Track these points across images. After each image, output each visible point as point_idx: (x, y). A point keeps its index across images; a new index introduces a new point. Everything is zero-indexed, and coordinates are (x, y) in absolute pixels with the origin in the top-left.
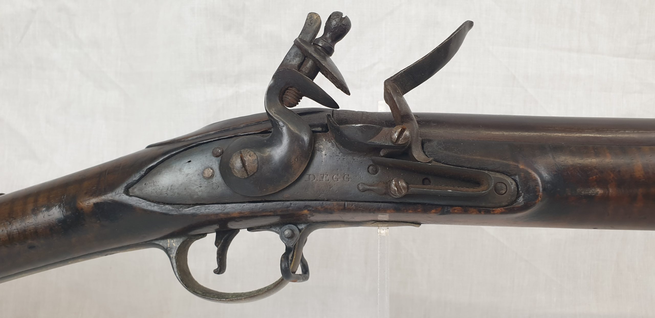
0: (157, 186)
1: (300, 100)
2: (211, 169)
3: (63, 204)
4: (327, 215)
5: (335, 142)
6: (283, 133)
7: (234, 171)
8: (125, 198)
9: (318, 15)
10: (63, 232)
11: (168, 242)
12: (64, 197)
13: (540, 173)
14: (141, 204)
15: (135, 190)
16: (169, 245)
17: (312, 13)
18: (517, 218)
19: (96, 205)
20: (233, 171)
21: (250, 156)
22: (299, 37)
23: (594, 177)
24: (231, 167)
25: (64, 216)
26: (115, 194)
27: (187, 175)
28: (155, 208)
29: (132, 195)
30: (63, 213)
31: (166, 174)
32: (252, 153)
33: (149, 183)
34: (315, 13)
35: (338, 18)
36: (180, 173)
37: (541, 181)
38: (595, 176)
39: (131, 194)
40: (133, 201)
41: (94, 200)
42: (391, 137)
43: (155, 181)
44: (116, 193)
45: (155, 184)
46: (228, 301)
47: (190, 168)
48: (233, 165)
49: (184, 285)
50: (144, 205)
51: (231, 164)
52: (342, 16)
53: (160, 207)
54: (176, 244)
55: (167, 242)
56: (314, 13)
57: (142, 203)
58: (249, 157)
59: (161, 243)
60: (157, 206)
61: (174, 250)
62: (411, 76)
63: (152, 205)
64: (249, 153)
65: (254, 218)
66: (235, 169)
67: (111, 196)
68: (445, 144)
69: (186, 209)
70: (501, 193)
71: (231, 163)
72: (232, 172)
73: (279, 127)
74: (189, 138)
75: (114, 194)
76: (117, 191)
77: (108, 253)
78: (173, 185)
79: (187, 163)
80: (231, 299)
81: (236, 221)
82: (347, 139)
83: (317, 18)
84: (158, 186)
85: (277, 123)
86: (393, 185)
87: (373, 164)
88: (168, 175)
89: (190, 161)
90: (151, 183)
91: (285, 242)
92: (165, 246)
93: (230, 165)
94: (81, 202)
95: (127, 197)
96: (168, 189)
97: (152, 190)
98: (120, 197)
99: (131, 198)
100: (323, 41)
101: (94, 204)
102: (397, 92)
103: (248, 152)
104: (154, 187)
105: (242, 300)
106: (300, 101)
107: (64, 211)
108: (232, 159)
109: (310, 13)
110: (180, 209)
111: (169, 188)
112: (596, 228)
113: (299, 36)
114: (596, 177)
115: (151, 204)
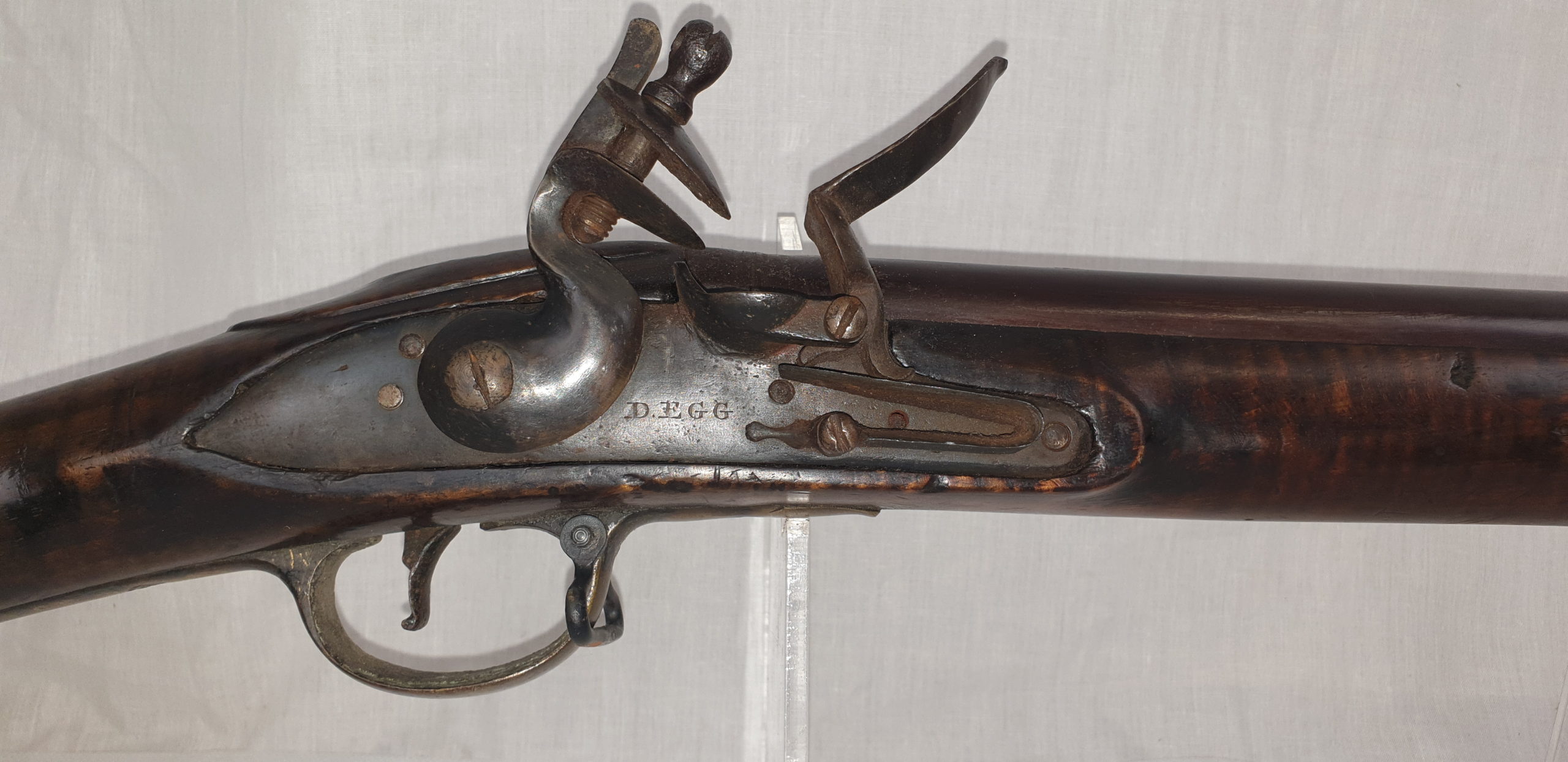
0: (266, 427)
1: (612, 226)
2: (397, 387)
3: (20, 471)
4: (673, 496)
5: (694, 327)
6: (572, 305)
7: (455, 394)
8: (184, 454)
9: (654, 26)
10: (21, 539)
11: (290, 558)
12: (21, 453)
13: (1141, 402)
14: (225, 469)
15: (210, 436)
16: (292, 564)
17: (640, 19)
18: (1088, 500)
19: (110, 471)
20: (452, 394)
21: (494, 359)
22: (609, 77)
23: (1253, 411)
24: (448, 384)
25: (23, 498)
26: (159, 445)
27: (339, 400)
28: (261, 479)
29: (203, 447)
30: (22, 491)
31: (286, 397)
32: (498, 353)
33: (245, 419)
34: (648, 21)
35: (702, 37)
36: (321, 395)
37: (1143, 421)
38: (1255, 410)
39: (199, 446)
40: (207, 462)
41: (101, 461)
42: (827, 322)
43: (259, 414)
44: (160, 442)
45: (261, 421)
46: (441, 693)
47: (346, 384)
48: (454, 379)
49: (333, 660)
50: (233, 471)
51: (448, 377)
52: (712, 31)
53: (274, 477)
54: (311, 562)
55: (287, 557)
56: (644, 20)
57: (229, 466)
58: (492, 362)
59: (273, 558)
60: (268, 474)
61: (305, 577)
62: (869, 182)
63: (253, 472)
64: (492, 352)
65: (501, 502)
66: (458, 391)
67: (148, 451)
68: (939, 335)
69: (337, 482)
70: (1057, 446)
71: (450, 375)
72: (452, 398)
73: (564, 291)
74: (341, 310)
75: (155, 443)
76: (165, 438)
77: (136, 585)
78: (304, 425)
79: (338, 370)
80: (448, 689)
81: (459, 509)
82: (725, 324)
83: (652, 32)
84: (267, 425)
85: (558, 281)
86: (828, 430)
87: (781, 379)
88: (292, 401)
89: (344, 368)
90: (249, 419)
91: (574, 557)
92: (283, 565)
93: (446, 379)
94: (70, 465)
95: (192, 453)
96: (292, 433)
97: (253, 436)
98: (172, 452)
99: (200, 455)
100: (667, 89)
101: (105, 468)
102: (838, 218)
103: (490, 349)
104: (256, 429)
105: (474, 690)
106: (611, 229)
107: (23, 487)
108: (451, 365)
109: (635, 20)
110: (322, 482)
111: (296, 432)
112: (1250, 518)
113: (609, 74)
114: (1256, 412)
115: (251, 469)
